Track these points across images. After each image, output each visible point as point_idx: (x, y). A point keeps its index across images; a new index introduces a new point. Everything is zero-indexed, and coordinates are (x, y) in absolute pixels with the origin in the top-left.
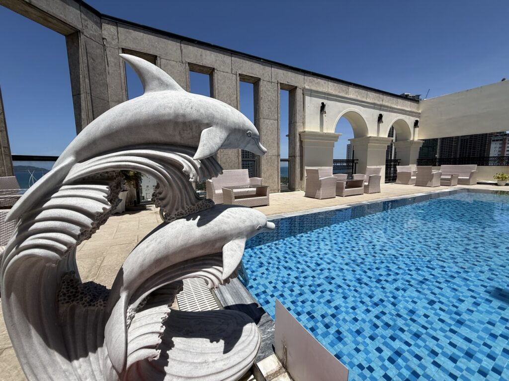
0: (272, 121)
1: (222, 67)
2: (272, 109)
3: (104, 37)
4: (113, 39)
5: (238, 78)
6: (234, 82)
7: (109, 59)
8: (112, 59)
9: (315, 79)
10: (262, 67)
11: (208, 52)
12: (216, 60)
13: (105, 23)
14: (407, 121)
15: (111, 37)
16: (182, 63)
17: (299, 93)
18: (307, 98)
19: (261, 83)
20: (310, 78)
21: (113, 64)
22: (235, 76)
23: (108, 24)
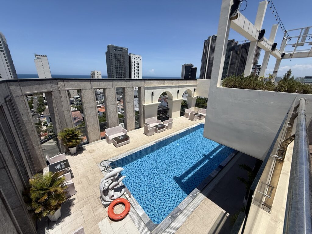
0: (130, 103)
1: (109, 87)
2: (131, 98)
3: (59, 87)
4: (63, 87)
5: (116, 90)
6: (114, 92)
7: (62, 95)
8: (63, 95)
9: (149, 81)
10: (126, 82)
11: (102, 82)
12: (106, 84)
13: (59, 82)
14: (191, 89)
15: (62, 86)
16: (92, 89)
17: (142, 89)
18: (146, 91)
19: (125, 89)
20: (147, 82)
21: (64, 97)
22: (114, 89)
23: (60, 82)
